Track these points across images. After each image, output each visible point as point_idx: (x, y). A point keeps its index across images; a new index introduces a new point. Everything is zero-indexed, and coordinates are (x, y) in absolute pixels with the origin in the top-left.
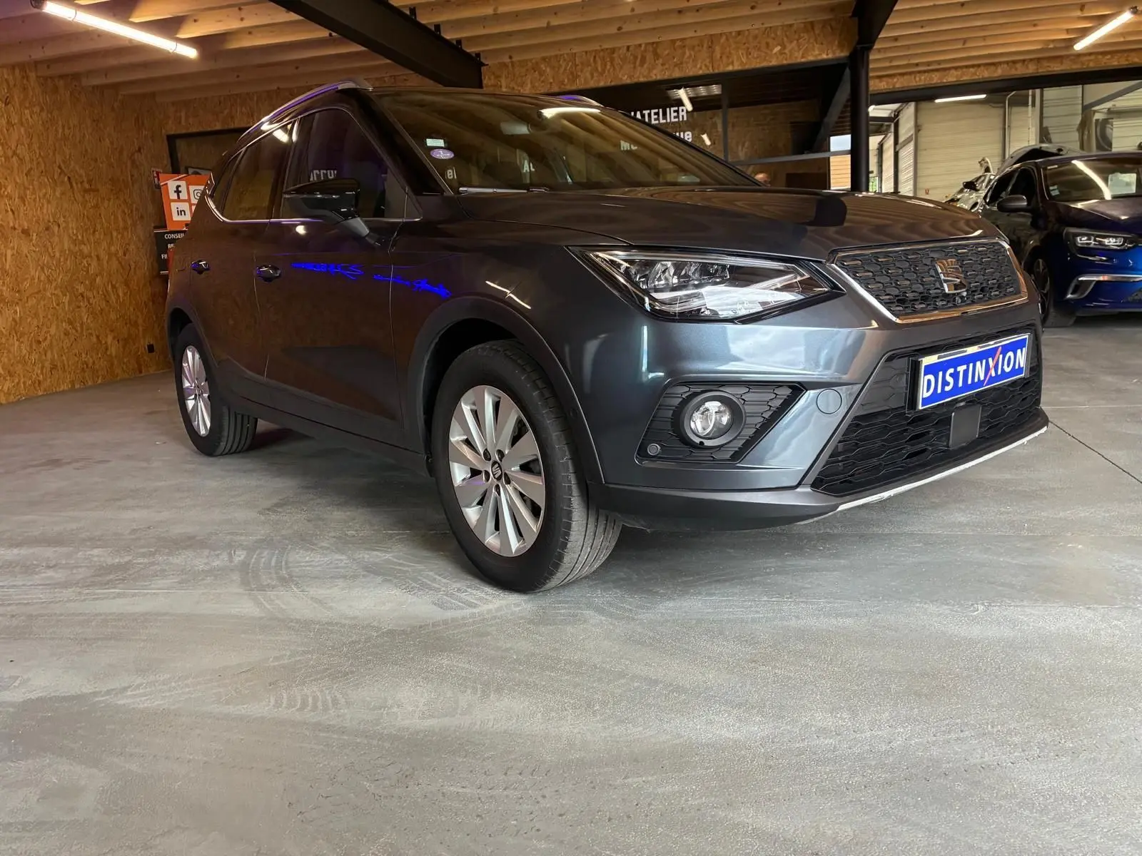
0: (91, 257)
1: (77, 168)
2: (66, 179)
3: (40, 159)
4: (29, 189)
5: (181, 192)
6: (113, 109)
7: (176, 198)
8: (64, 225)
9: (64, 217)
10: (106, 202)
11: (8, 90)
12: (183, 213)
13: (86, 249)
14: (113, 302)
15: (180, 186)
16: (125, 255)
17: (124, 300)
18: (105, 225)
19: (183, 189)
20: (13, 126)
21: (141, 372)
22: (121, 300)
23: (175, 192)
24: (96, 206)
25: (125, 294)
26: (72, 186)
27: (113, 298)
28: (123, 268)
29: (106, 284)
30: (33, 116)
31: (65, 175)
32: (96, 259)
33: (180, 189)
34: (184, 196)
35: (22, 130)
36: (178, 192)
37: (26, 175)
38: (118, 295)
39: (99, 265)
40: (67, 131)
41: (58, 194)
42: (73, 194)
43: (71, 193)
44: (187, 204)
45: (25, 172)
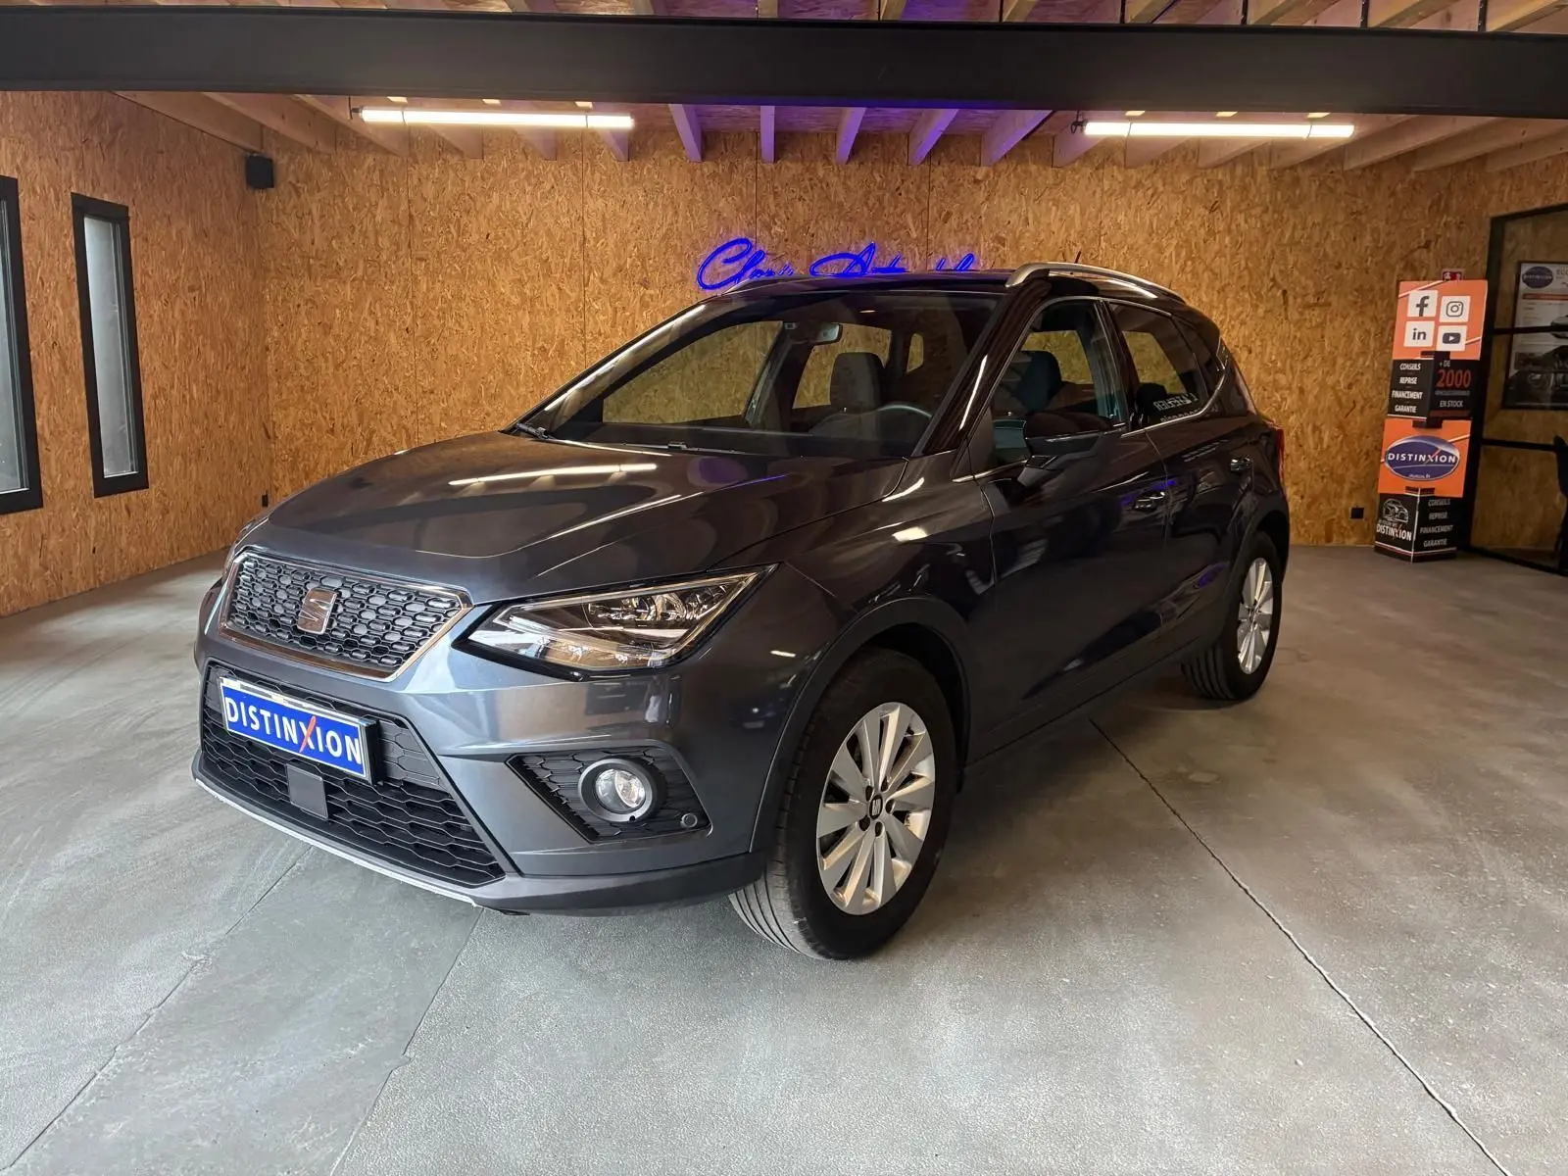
0: (1290, 389)
1: (1303, 279)
2: (1279, 293)
3: (1246, 272)
4: (1217, 308)
5: (1426, 306)
6: (1393, 194)
7: (1417, 315)
8: (1259, 350)
9: (1262, 341)
10: (1340, 319)
11: (1218, 193)
12: (1422, 336)
13: (1283, 380)
14: (1309, 447)
15: (1427, 298)
16: (1350, 386)
17: (1329, 447)
18: (1328, 349)
19: (1432, 303)
20: (1215, 234)
21: (1329, 540)
22: (1325, 446)
23: (1418, 306)
24: (1321, 325)
25: (1333, 438)
26: (1286, 302)
27: (1311, 442)
28: (1340, 404)
29: (1304, 425)
30: (1249, 220)
31: (1279, 288)
32: (1297, 391)
33: (1426, 302)
34: (1429, 312)
35: (1227, 240)
36: (1422, 306)
37: (1219, 292)
38: (1321, 440)
39: (1300, 399)
40: (1297, 235)
41: (1261, 311)
42: (1286, 310)
43: (1283, 311)
44: (1432, 323)
45: (1217, 288)
